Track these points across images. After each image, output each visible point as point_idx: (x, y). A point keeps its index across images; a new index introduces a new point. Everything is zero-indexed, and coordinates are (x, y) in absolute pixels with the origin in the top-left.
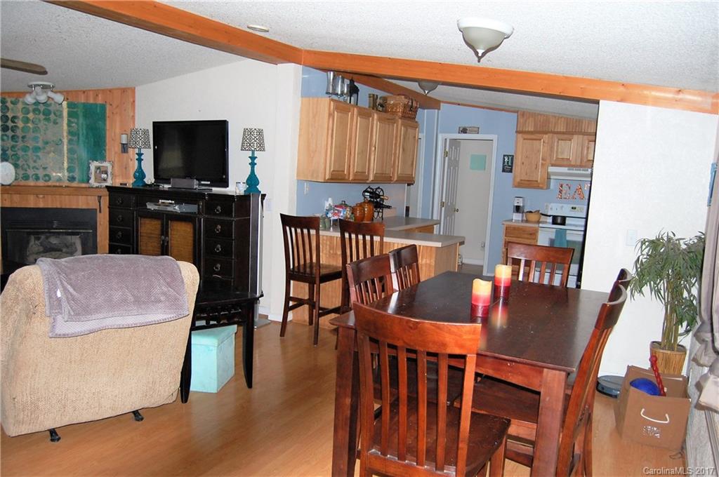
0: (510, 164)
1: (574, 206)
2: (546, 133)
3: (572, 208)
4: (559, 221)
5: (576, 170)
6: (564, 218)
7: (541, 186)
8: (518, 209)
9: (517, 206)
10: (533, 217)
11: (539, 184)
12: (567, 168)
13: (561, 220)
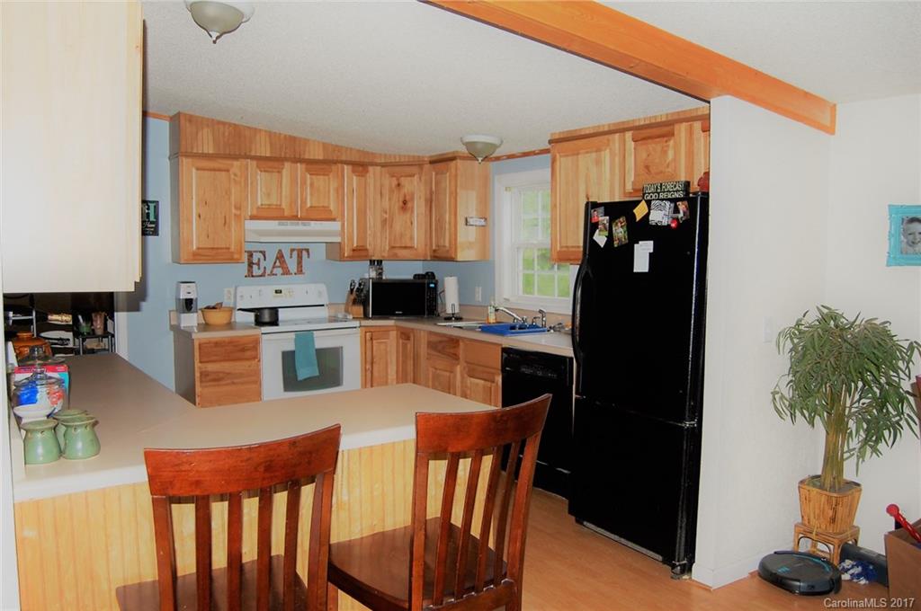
0: (152, 219)
1: (278, 288)
2: (236, 157)
3: (276, 292)
4: (266, 317)
5: (292, 224)
6: (274, 311)
7: (236, 256)
8: (188, 305)
9: (186, 300)
10: (216, 318)
11: (232, 253)
12: (277, 222)
13: (271, 315)
